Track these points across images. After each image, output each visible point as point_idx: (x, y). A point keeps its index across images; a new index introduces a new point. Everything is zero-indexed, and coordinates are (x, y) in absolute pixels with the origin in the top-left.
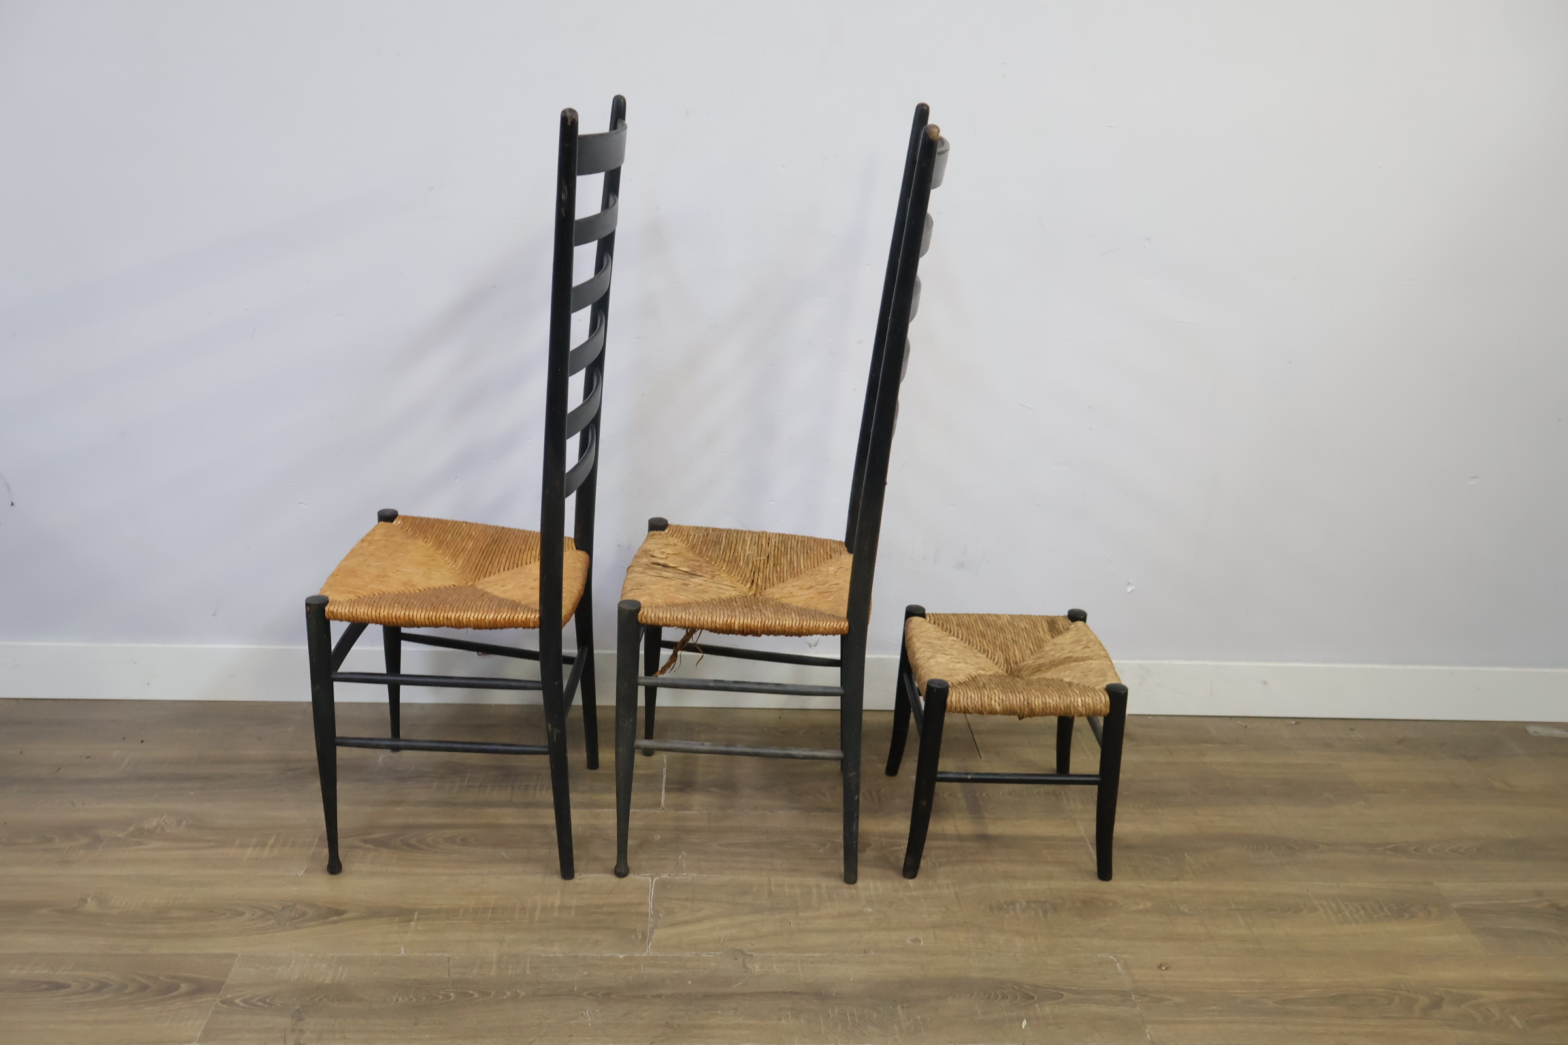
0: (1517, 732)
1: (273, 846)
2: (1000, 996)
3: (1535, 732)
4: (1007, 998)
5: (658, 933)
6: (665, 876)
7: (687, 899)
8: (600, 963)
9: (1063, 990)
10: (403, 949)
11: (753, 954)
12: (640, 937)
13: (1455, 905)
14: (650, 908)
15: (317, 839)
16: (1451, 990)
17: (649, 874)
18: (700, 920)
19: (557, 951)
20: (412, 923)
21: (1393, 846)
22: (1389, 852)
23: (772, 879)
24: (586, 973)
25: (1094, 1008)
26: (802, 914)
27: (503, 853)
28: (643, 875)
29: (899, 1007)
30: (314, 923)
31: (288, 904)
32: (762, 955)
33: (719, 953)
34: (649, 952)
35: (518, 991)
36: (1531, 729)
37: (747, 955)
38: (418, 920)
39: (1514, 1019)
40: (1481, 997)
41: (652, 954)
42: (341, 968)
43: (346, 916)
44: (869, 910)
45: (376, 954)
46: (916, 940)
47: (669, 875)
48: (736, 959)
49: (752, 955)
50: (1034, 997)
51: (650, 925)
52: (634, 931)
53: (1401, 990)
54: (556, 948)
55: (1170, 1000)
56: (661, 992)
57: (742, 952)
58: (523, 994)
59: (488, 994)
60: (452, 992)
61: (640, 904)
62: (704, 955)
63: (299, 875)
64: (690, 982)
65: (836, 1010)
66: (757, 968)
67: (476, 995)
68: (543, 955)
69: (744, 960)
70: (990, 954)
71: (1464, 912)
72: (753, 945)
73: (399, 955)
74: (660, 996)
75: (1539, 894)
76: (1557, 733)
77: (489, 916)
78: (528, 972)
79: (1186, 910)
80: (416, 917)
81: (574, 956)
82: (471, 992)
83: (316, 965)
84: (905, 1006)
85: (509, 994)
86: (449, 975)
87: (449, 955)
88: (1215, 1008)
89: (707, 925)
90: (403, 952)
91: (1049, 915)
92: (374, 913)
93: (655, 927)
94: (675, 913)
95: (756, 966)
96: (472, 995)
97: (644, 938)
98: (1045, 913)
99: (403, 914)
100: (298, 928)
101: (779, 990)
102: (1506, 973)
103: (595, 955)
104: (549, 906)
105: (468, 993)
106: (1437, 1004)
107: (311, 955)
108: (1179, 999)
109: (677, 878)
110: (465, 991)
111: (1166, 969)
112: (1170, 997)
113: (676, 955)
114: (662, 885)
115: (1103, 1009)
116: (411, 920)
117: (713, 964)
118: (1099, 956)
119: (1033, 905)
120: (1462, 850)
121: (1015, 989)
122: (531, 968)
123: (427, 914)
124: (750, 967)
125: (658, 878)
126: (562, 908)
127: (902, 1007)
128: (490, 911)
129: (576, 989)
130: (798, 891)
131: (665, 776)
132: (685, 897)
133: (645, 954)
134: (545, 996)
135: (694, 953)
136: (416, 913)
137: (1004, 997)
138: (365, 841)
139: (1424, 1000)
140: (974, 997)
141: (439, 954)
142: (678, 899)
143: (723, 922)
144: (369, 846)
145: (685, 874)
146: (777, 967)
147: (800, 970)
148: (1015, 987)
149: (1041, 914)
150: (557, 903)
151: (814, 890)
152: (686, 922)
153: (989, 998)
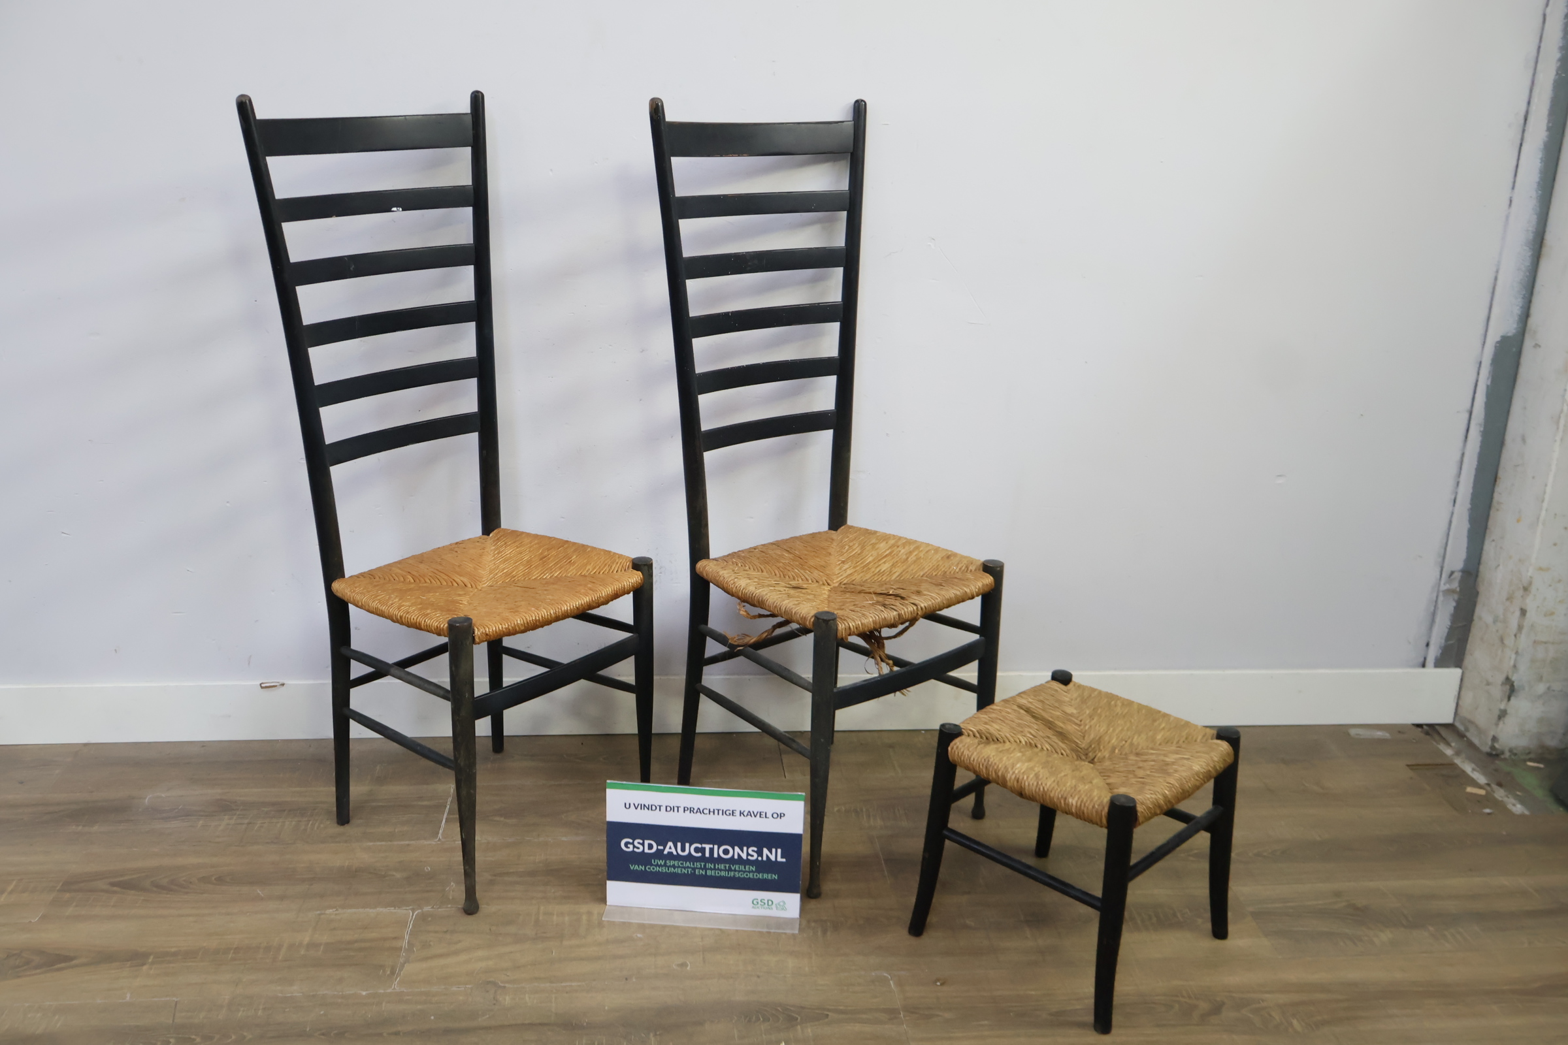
0: (1339, 733)
1: (11, 892)
2: (762, 1019)
3: (1357, 734)
4: (769, 1020)
5: (408, 968)
6: (427, 909)
7: (446, 932)
8: (340, 1001)
9: (829, 1010)
10: (128, 995)
11: (507, 985)
12: (388, 972)
13: (1251, 909)
14: (405, 944)
15: (61, 884)
16: (1234, 995)
17: (411, 907)
18: (456, 953)
19: (296, 990)
20: (145, 968)
21: (1196, 851)
22: (1191, 858)
23: (542, 908)
24: (322, 1013)
25: (857, 1027)
26: (566, 943)
27: (259, 891)
28: (405, 908)
29: (652, 1035)
30: (38, 971)
31: (15, 952)
32: (515, 986)
33: (470, 986)
34: (396, 987)
35: (245, 1034)
36: (1353, 732)
37: (500, 987)
38: (153, 963)
39: (1295, 1022)
40: (1263, 1001)
41: (398, 989)
42: (57, 1017)
43: (74, 962)
44: (639, 935)
45: (99, 1001)
46: (683, 965)
47: (433, 908)
48: (488, 992)
49: (505, 987)
50: (797, 1019)
51: (402, 960)
52: (382, 967)
53: (1183, 997)
54: (295, 988)
55: (938, 1016)
56: (400, 1028)
57: (494, 984)
58: (250, 1036)
59: (211, 1038)
60: (172, 1037)
61: (395, 938)
62: (454, 989)
63: (33, 921)
64: (432, 1018)
65: (584, 1041)
66: (507, 1000)
67: (198, 1040)
68: (280, 995)
69: (495, 992)
70: (758, 977)
71: (1256, 915)
72: (508, 976)
73: (124, 1001)
74: (397, 1034)
75: (1338, 894)
76: (1379, 734)
77: (230, 956)
78: (260, 1013)
79: (972, 924)
80: (150, 960)
81: (313, 996)
82: (193, 1037)
83: (29, 1016)
84: (658, 1033)
85: (233, 1037)
86: (173, 1021)
87: (178, 999)
88: (986, 1022)
89: (463, 957)
90: (128, 998)
91: (829, 933)
92: (105, 958)
93: (407, 961)
94: (430, 945)
95: (507, 998)
96: (194, 1040)
97: (393, 973)
98: (825, 932)
99: (136, 958)
100: (19, 977)
101: (527, 1022)
102: (1293, 975)
103: (336, 993)
104: (297, 944)
105: (190, 1038)
106: (1217, 1009)
107: (27, 1005)
108: (948, 1015)
109: (439, 910)
110: (187, 1036)
111: (942, 984)
112: (940, 1013)
113: (423, 990)
114: (423, 918)
115: (868, 1028)
116: (143, 964)
117: (461, 998)
118: (873, 974)
119: (813, 924)
120: (1265, 854)
121: (778, 1010)
122: (264, 1009)
123: (163, 957)
124: (501, 999)
125: (420, 911)
126: (312, 945)
127: (655, 1035)
128: (232, 951)
129: (308, 1029)
130: (567, 919)
131: (448, 807)
132: (445, 929)
133: (389, 991)
134: (273, 1037)
135: (443, 987)
136: (152, 957)
137: (766, 1020)
138: (113, 884)
139: (1204, 1006)
140: (734, 1021)
141: (168, 999)
142: (436, 932)
143: (480, 953)
144: (115, 889)
145: (449, 906)
146: (530, 998)
147: (554, 999)
148: (779, 1009)
149: (819, 933)
150: (307, 940)
151: (584, 917)
152: (441, 956)
153: (749, 1021)
